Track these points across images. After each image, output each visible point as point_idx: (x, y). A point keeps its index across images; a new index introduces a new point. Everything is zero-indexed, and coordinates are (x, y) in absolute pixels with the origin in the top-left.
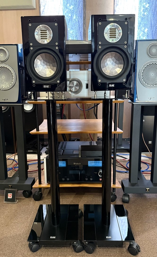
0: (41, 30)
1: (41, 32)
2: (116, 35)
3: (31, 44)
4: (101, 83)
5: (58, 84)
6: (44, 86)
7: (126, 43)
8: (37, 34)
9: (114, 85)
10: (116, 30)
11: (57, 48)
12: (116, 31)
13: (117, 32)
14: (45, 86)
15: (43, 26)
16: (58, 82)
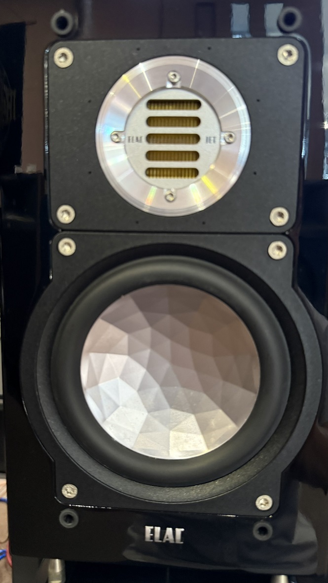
0: (152, 104)
1: (151, 121)
3: (65, 215)
5: (259, 525)
8: (116, 137)
11: (278, 251)
15: (175, 69)
16: (264, 503)
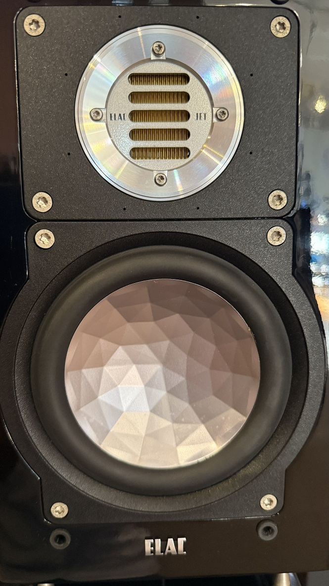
2: (186, 134)
4: (70, 529)
6: (148, 543)
7: (278, 201)
9: (181, 541)
10: (192, 87)
12: (186, 97)
13: (197, 104)
14: (158, 542)
